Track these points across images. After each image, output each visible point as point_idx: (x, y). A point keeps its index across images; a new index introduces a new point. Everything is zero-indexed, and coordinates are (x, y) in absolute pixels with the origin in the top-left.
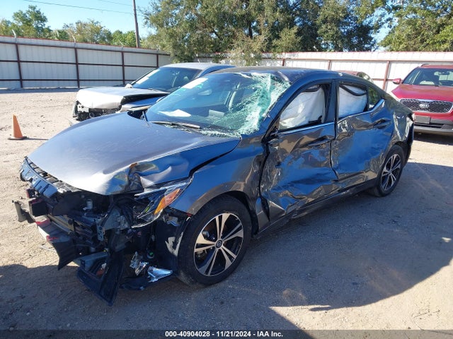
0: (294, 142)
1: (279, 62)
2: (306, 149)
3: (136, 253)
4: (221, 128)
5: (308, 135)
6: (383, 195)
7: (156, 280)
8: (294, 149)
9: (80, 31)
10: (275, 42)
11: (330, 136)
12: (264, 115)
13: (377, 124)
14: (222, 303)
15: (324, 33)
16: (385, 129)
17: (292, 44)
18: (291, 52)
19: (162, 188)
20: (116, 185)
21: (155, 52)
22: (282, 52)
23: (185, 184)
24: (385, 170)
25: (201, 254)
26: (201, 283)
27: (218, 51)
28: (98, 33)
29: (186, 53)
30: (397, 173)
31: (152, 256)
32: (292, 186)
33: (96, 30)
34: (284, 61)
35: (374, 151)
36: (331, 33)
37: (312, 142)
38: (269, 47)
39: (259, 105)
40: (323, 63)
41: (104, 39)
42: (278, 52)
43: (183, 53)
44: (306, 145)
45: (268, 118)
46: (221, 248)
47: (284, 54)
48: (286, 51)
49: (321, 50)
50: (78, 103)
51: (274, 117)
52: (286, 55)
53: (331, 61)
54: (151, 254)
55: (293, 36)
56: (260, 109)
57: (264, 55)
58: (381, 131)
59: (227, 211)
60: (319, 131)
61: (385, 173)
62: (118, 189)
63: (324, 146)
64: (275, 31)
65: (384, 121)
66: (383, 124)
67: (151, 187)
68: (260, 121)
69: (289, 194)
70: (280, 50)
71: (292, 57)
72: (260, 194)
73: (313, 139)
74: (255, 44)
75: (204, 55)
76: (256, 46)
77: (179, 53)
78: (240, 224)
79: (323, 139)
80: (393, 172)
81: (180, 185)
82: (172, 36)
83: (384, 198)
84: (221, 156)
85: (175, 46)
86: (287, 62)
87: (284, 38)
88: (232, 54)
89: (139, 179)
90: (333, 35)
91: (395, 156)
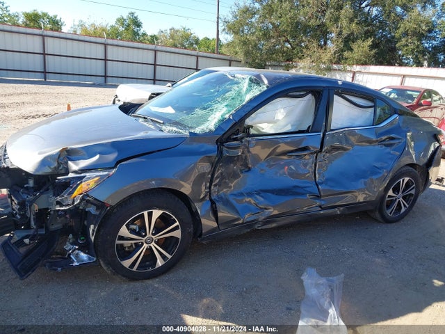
0: (269, 148)
1: (349, 74)
2: (285, 157)
3: (71, 236)
4: (181, 125)
5: (287, 143)
6: (388, 221)
7: (76, 264)
8: (269, 156)
9: (172, 37)
10: (346, 54)
11: (314, 148)
12: (227, 116)
13: (384, 140)
14: (137, 299)
15: (404, 46)
16: (393, 147)
17: (366, 57)
18: (363, 64)
19: (82, 175)
20: (45, 166)
21: (229, 58)
22: (353, 65)
23: (107, 173)
24: (390, 193)
25: (129, 247)
26: (124, 276)
27: (288, 60)
28: (187, 39)
29: (257, 61)
30: (411, 200)
31: (82, 240)
32: (259, 194)
33: (187, 36)
34: (354, 73)
35: (374, 171)
36: (412, 46)
37: (292, 152)
38: (339, 59)
39: (227, 106)
40: (396, 78)
41: (192, 44)
42: (349, 65)
43: (254, 61)
44: (284, 153)
45: (229, 119)
46: (151, 245)
47: (354, 66)
48: (357, 64)
49: (401, 64)
50: (116, 96)
51: (237, 119)
52: (357, 68)
53: (404, 76)
54: (82, 238)
55: (366, 48)
56: (225, 110)
57: (335, 66)
58: (388, 149)
59: (159, 208)
60: (302, 140)
61: (390, 196)
62: (47, 170)
63: (307, 157)
64: (348, 42)
65: (392, 139)
66: (392, 142)
67: (75, 172)
68: (220, 121)
69: (253, 202)
70: (351, 62)
71: (363, 71)
72: (210, 196)
73: (292, 149)
74: (324, 54)
75: (274, 63)
76: (326, 56)
77: (250, 60)
78: (177, 223)
79: (305, 149)
80: (404, 198)
81: (101, 173)
82: (245, 43)
83: (389, 225)
84: (158, 151)
85: (247, 53)
86: (357, 75)
87: (355, 50)
88: (301, 64)
89: (67, 163)
90: (413, 50)
91: (407, 179)
